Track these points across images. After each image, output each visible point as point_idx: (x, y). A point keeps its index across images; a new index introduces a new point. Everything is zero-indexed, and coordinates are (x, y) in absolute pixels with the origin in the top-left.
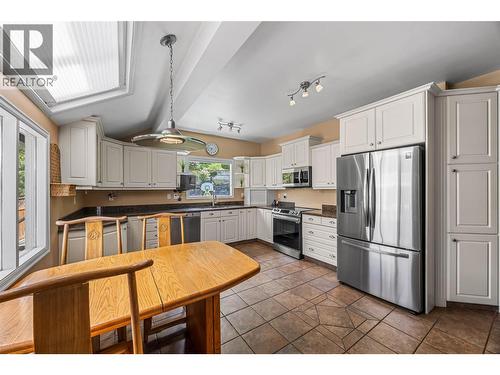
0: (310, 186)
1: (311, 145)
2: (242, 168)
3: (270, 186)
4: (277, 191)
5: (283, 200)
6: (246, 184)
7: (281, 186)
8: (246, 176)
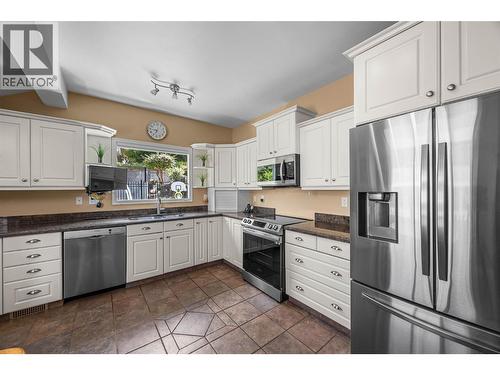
0: (298, 185)
1: (298, 121)
2: (204, 159)
3: (242, 186)
4: (252, 192)
5: (259, 204)
6: (209, 183)
7: (256, 185)
8: (210, 171)
